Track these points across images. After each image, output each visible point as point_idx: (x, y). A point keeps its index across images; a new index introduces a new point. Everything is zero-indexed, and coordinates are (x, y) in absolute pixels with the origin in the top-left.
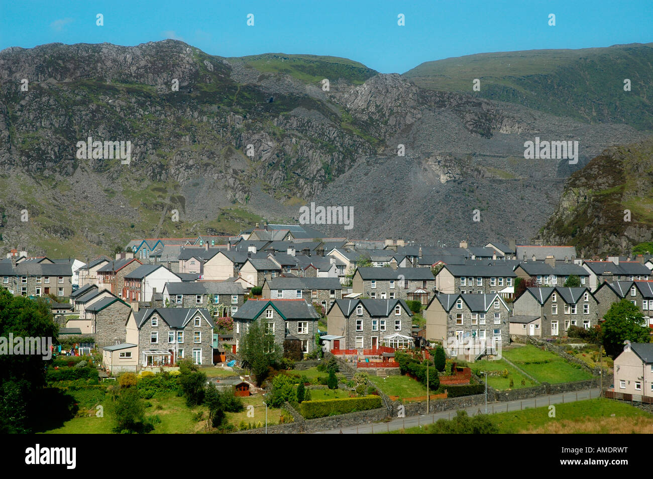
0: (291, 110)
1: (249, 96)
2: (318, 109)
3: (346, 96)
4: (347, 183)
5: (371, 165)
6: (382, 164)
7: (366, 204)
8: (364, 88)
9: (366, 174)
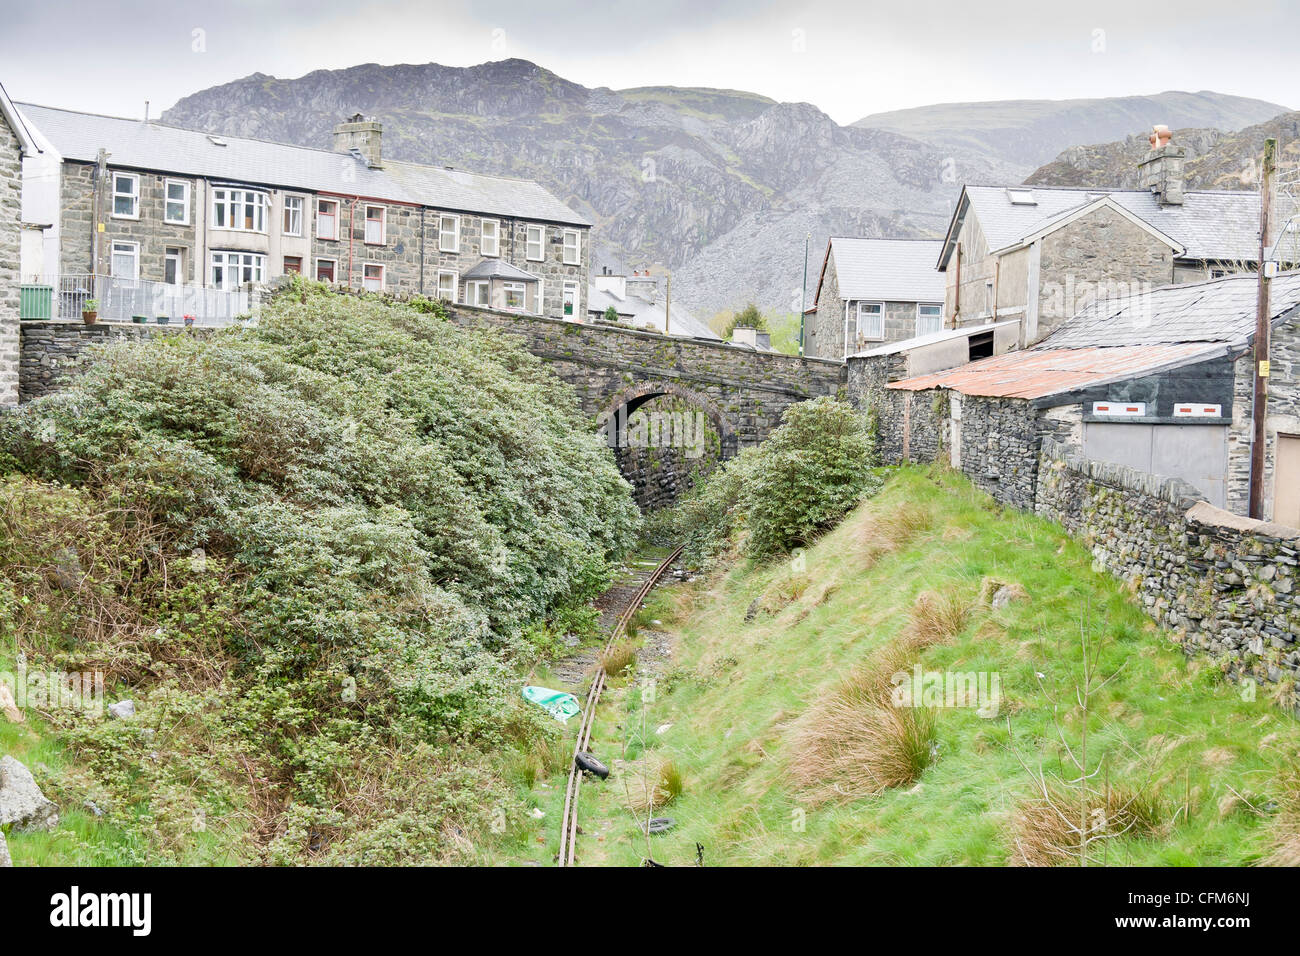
0: (658, 149)
1: (605, 130)
2: (696, 148)
3: (736, 132)
4: (726, 247)
5: (761, 223)
6: (775, 222)
7: (748, 275)
8: (762, 123)
9: (753, 235)
